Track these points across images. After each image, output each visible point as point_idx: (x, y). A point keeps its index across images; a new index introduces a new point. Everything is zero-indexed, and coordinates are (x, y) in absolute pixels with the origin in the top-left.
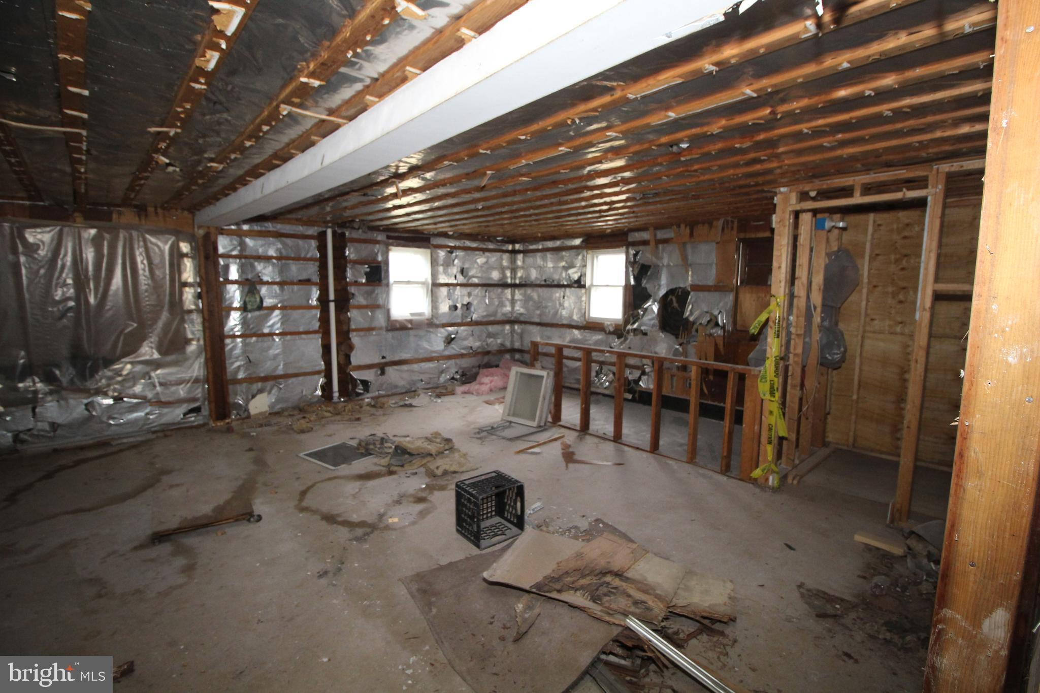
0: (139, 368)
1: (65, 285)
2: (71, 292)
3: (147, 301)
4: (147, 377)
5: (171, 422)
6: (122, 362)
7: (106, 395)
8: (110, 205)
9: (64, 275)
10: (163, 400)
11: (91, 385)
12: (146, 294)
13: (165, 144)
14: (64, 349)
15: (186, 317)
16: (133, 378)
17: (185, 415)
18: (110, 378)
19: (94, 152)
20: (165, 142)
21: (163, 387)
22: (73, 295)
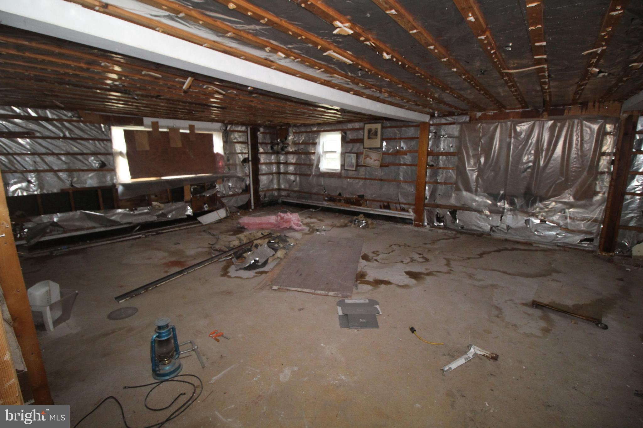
0: (559, 205)
1: (530, 154)
2: (532, 158)
3: (574, 165)
4: (563, 212)
5: (571, 243)
6: (550, 201)
7: (537, 217)
8: (564, 105)
9: (530, 148)
10: (569, 228)
11: (530, 210)
12: (575, 160)
13: (595, 60)
14: (522, 189)
15: (599, 177)
16: (554, 211)
17: (581, 241)
18: (541, 209)
19: (552, 76)
20: (596, 58)
21: (571, 220)
22: (533, 160)
